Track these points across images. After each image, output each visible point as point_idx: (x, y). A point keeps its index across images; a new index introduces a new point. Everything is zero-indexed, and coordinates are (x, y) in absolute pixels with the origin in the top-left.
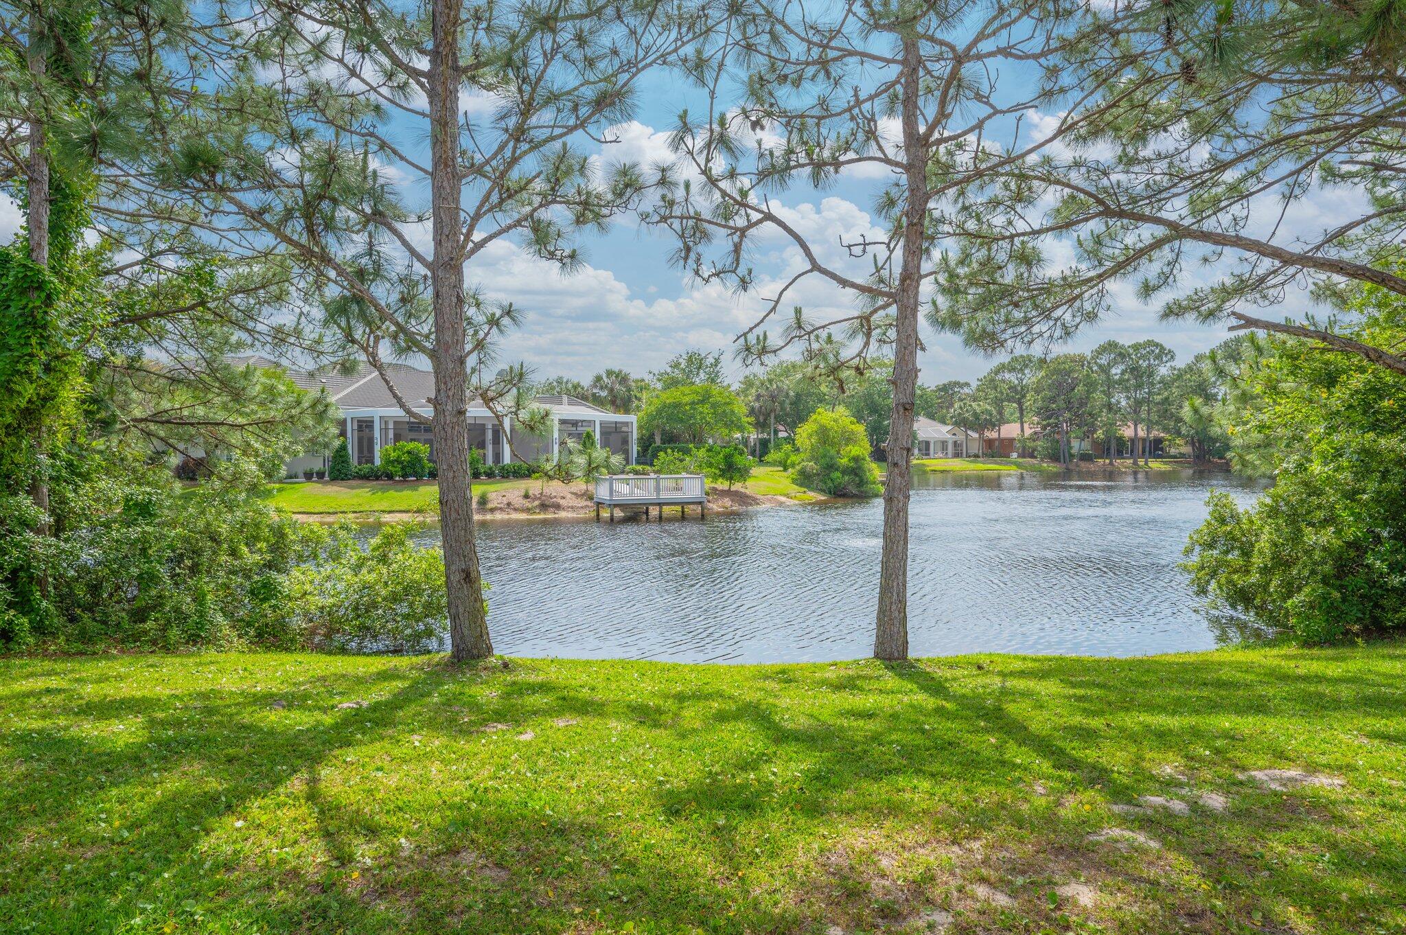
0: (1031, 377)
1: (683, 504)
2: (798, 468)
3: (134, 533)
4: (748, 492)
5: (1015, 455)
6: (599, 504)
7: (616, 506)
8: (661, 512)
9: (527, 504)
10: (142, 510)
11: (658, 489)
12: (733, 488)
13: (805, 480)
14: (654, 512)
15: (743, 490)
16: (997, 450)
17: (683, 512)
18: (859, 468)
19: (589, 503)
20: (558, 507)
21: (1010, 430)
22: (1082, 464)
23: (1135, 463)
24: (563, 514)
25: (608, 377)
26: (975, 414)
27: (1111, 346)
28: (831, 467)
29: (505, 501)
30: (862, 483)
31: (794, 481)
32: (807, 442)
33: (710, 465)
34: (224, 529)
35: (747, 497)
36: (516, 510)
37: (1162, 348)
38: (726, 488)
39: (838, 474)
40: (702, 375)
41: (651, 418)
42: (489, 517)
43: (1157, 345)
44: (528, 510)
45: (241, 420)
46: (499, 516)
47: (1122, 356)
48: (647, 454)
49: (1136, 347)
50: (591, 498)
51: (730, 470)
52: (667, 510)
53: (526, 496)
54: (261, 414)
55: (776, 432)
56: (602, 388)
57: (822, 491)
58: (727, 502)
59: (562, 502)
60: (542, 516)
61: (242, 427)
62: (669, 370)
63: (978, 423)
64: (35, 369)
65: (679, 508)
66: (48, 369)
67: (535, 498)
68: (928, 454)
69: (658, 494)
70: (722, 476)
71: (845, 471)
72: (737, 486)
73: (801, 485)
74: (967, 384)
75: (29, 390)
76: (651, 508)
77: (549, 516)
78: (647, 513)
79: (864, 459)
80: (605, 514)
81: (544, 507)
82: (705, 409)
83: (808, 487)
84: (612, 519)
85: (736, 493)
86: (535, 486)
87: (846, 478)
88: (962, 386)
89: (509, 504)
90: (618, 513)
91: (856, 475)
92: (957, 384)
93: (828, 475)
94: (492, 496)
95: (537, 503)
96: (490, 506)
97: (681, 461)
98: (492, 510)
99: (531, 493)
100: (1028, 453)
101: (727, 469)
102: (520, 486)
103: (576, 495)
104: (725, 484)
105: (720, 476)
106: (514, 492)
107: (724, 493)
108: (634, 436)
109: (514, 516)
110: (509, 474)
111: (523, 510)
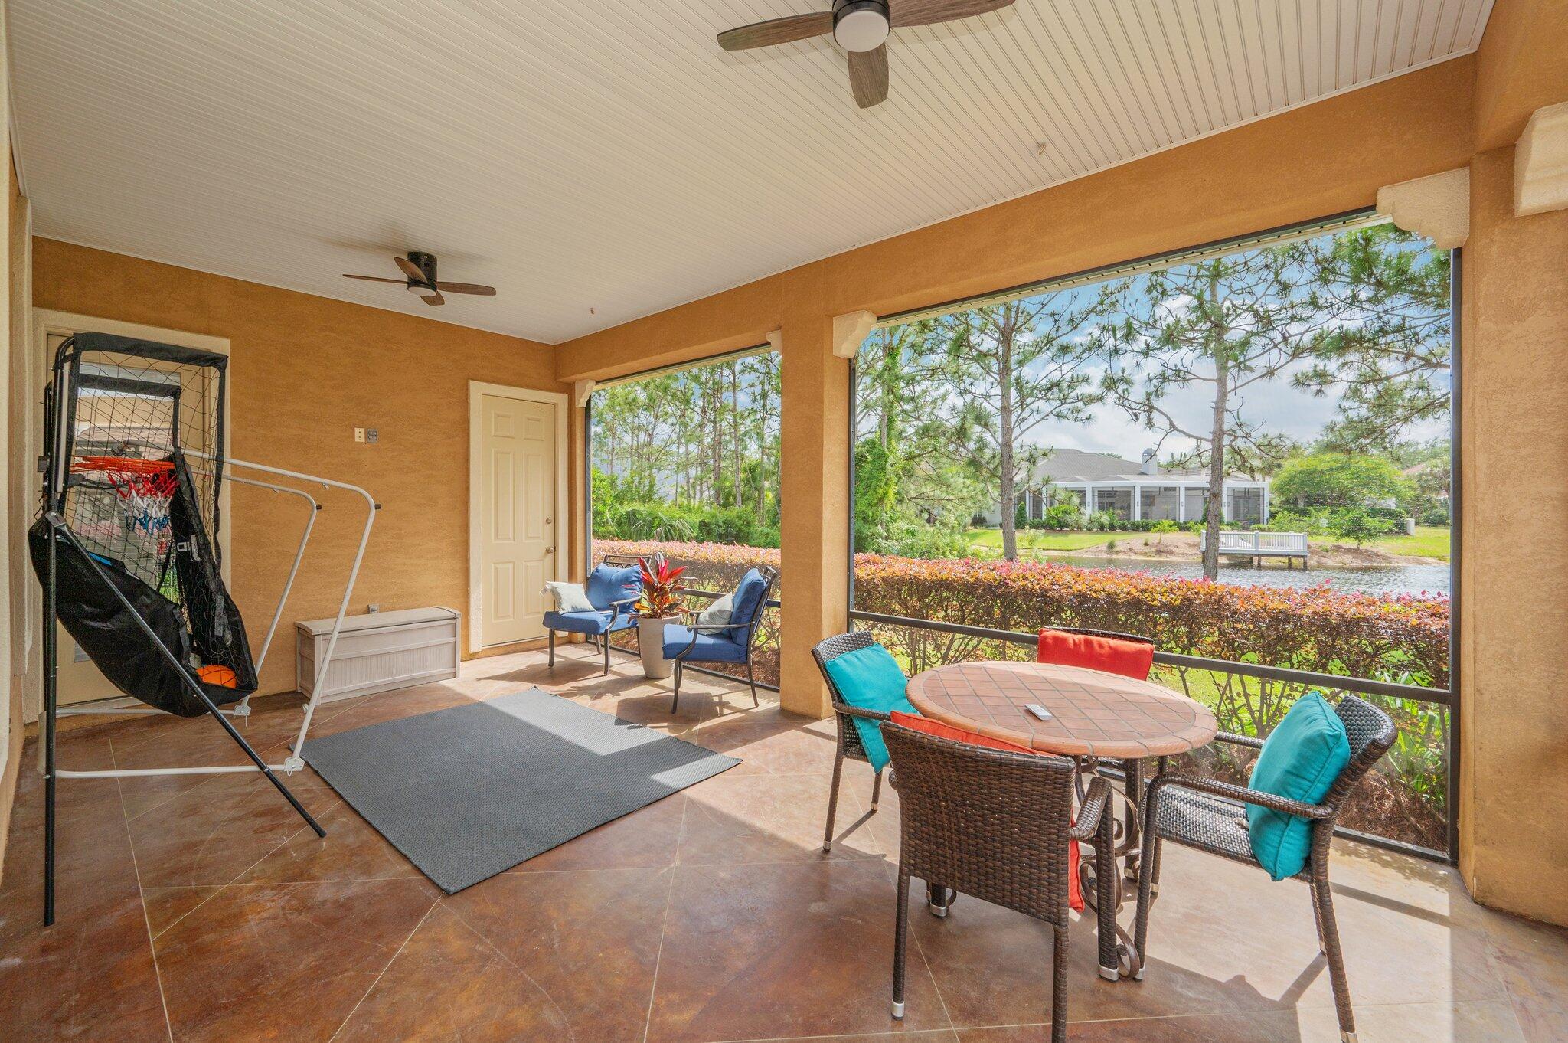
1: (1289, 557)
3: (909, 541)
9: (1146, 549)
10: (912, 533)
11: (1257, 544)
12: (1362, 547)
15: (1370, 549)
17: (1289, 563)
19: (1198, 552)
20: (1171, 553)
24: (1175, 558)
29: (1128, 546)
34: (941, 544)
36: (1136, 553)
42: (1114, 557)
44: (1146, 554)
45: (952, 497)
46: (1121, 556)
50: (1200, 549)
51: (1360, 530)
53: (1146, 544)
54: (960, 495)
59: (1176, 550)
60: (1156, 558)
61: (952, 500)
64: (883, 484)
65: (1286, 560)
66: (886, 484)
67: (1153, 545)
69: (1260, 547)
75: (881, 491)
76: (1253, 557)
77: (1164, 559)
81: (1159, 552)
86: (1153, 537)
89: (1131, 549)
94: (1117, 543)
95: (1154, 549)
96: (1116, 549)
98: (1117, 552)
99: (1150, 542)
101: (1355, 529)
102: (1143, 536)
103: (1189, 545)
104: (1350, 543)
105: (1343, 535)
106: (1136, 540)
107: (1349, 551)
108: (1267, 500)
109: (1134, 557)
110: (1136, 528)
111: (1141, 554)
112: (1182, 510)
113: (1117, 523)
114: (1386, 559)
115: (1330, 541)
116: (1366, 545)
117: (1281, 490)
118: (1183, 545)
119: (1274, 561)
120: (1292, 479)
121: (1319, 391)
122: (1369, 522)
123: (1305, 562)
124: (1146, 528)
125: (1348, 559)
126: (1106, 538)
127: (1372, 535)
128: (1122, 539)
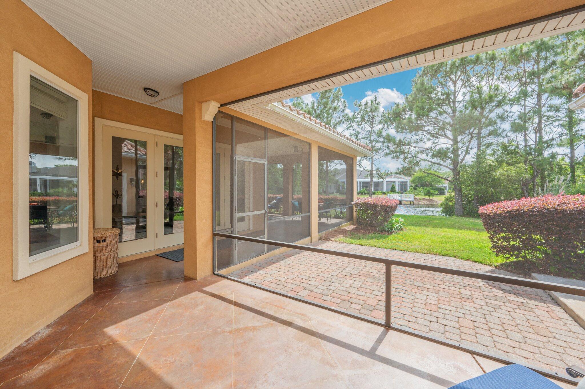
1: (410, 201)
101: (428, 193)
104: (427, 197)
105: (425, 195)
107: (427, 200)
108: (409, 185)
112: (385, 188)
113: (366, 192)
114: (436, 202)
115: (422, 197)
116: (431, 198)
117: (413, 181)
119: (406, 202)
120: (415, 178)
121: (397, 160)
122: (432, 191)
123: (413, 203)
125: (426, 202)
127: (433, 195)
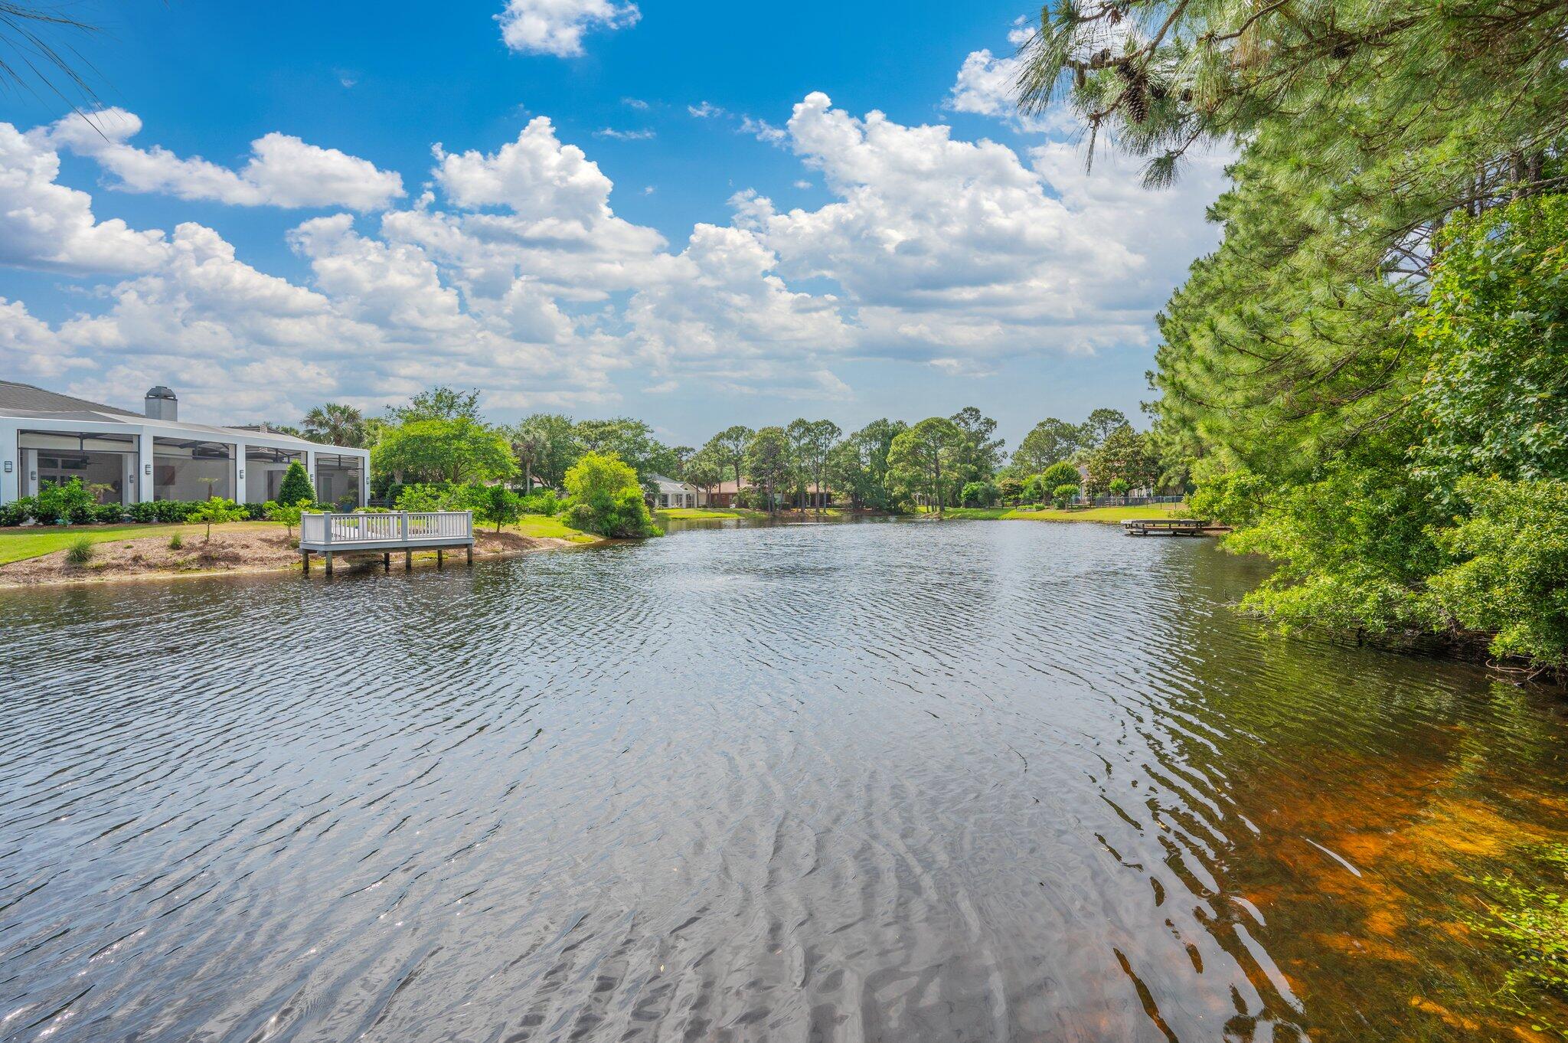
0: (745, 445)
1: (440, 548)
2: (571, 510)
4: (521, 534)
5: (733, 506)
6: (307, 552)
7: (336, 553)
8: (409, 560)
9: (175, 557)
11: (404, 530)
12: (502, 530)
13: (579, 521)
14: (398, 560)
15: (515, 532)
16: (719, 502)
17: (440, 559)
18: (636, 509)
19: (292, 553)
20: (236, 559)
21: (729, 487)
22: (783, 512)
23: (818, 511)
24: (243, 570)
25: (329, 412)
26: (704, 472)
27: (801, 423)
28: (606, 509)
29: (130, 554)
30: (639, 523)
31: (566, 524)
32: (579, 484)
33: (474, 503)
35: (521, 539)
36: (150, 567)
37: (833, 427)
38: (494, 530)
39: (614, 516)
40: (453, 414)
41: (390, 453)
42: (90, 580)
43: (831, 424)
44: (176, 566)
46: (111, 578)
47: (808, 430)
48: (385, 495)
49: (817, 424)
50: (295, 546)
51: (498, 509)
52: (419, 558)
53: (175, 546)
55: (532, 483)
56: (321, 424)
57: (598, 533)
58: (497, 545)
59: (242, 552)
60: (204, 574)
62: (413, 407)
63: (704, 480)
65: (434, 554)
67: (192, 548)
68: (666, 506)
69: (404, 535)
70: (489, 516)
71: (622, 512)
72: (508, 528)
73: (575, 527)
74: (692, 450)
76: (392, 555)
77: (218, 572)
78: (387, 561)
79: (639, 501)
80: (318, 566)
81: (207, 560)
82: (464, 444)
83: (583, 529)
84: (329, 571)
85: (507, 536)
86: (192, 533)
87: (624, 519)
88: (688, 451)
89: (136, 559)
90: (340, 564)
91: (632, 516)
92: (684, 449)
93: (604, 517)
95: (194, 555)
96: (94, 562)
97: (436, 498)
98: (98, 570)
99: (184, 542)
100: (743, 504)
101: (495, 508)
102: (166, 533)
103: (270, 542)
106: (152, 540)
109: (145, 576)
110: (143, 517)
111: (165, 567)
112: (242, 485)
113: (92, 507)
118: (258, 543)
123: (470, 553)
124: (168, 516)
126: (59, 543)
128: (105, 543)
